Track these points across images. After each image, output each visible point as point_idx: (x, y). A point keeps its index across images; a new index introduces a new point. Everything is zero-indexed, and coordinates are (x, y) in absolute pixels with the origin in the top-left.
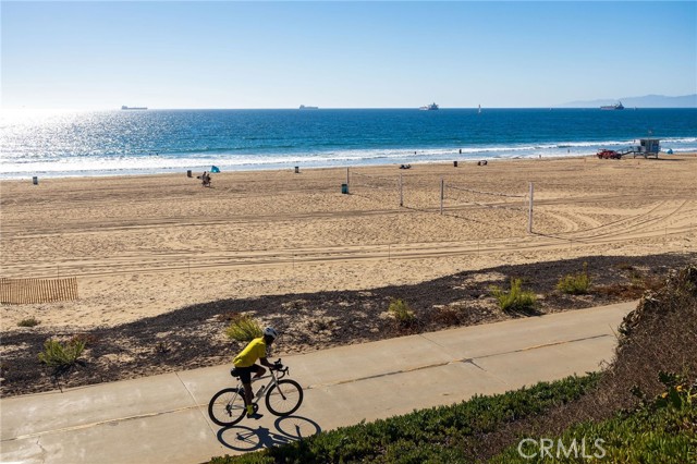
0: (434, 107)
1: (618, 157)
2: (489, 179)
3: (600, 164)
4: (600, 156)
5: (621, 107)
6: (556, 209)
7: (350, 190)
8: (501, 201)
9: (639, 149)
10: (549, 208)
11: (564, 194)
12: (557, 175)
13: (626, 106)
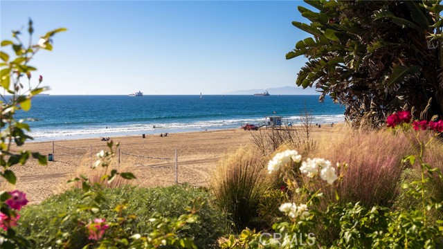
0: (140, 94)
1: (256, 129)
2: (164, 146)
3: (243, 134)
4: (245, 128)
5: (268, 95)
6: (201, 166)
7: (55, 158)
8: (166, 162)
9: (269, 123)
10: (196, 165)
11: (211, 155)
12: (212, 142)
13: (271, 93)
